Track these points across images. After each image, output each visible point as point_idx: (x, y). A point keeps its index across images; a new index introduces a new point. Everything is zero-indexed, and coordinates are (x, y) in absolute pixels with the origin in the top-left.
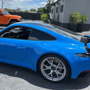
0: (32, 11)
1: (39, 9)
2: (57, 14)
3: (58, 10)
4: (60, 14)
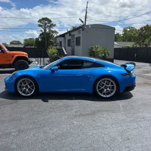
0: (14, 44)
1: (26, 40)
2: (71, 48)
3: (72, 44)
4: (76, 48)
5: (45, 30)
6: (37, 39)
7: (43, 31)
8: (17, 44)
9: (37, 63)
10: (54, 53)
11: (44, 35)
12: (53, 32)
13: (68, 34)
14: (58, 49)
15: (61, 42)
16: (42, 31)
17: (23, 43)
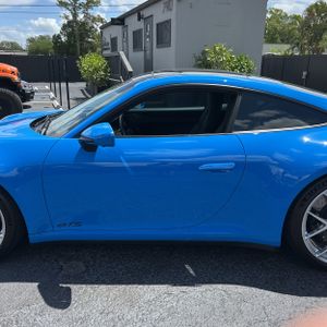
1: (31, 40)
2: (142, 53)
3: (146, 41)
4: (158, 53)
5: (75, 15)
6: (56, 38)
7: (71, 18)
8: (11, 50)
9: (52, 95)
10: (96, 70)
11: (72, 27)
12: (94, 20)
13: (136, 17)
14: (107, 58)
15: (114, 41)
16: (66, 17)
17: (24, 47)
